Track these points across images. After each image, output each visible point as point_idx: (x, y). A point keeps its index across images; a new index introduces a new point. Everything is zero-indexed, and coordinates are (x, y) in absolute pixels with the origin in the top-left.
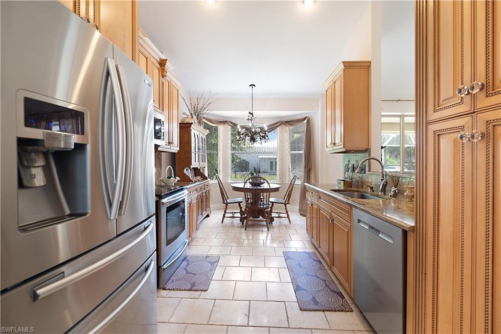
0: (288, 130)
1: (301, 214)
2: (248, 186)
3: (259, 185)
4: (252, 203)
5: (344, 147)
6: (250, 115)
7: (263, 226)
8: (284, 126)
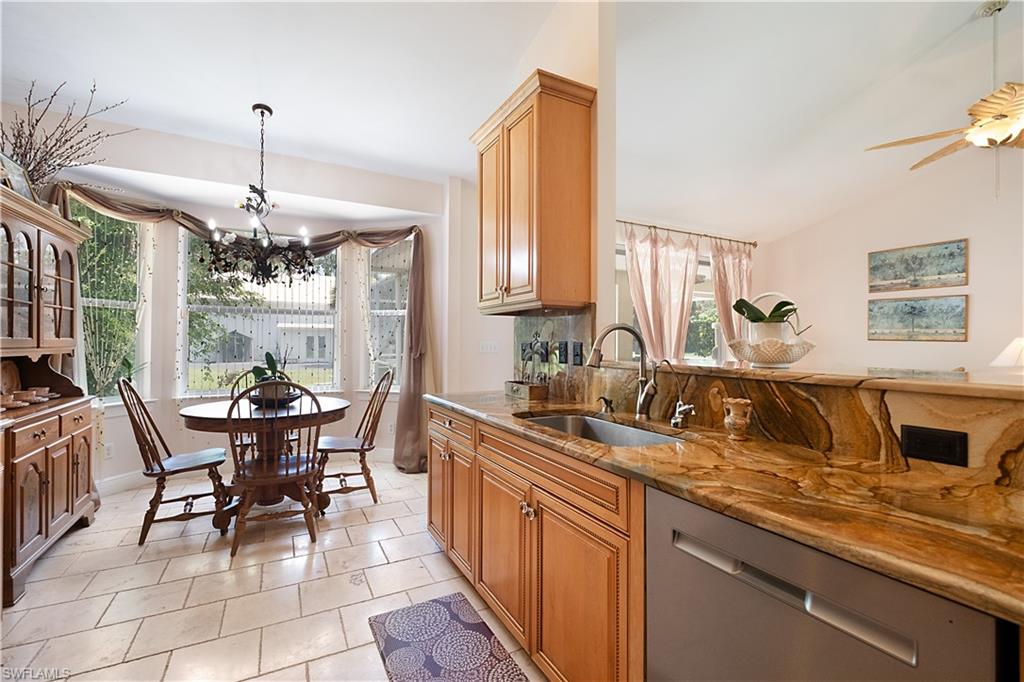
0: (364, 255)
1: (400, 468)
2: (245, 409)
3: (284, 403)
4: (258, 462)
5: (539, 298)
6: (254, 195)
7: (295, 526)
8: (354, 244)
